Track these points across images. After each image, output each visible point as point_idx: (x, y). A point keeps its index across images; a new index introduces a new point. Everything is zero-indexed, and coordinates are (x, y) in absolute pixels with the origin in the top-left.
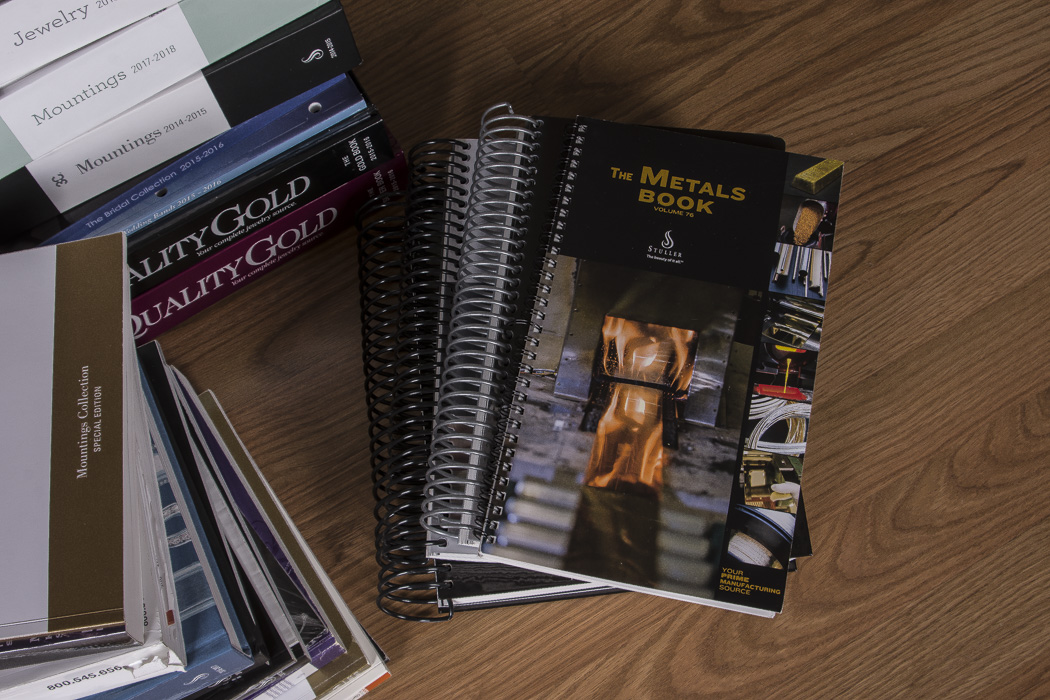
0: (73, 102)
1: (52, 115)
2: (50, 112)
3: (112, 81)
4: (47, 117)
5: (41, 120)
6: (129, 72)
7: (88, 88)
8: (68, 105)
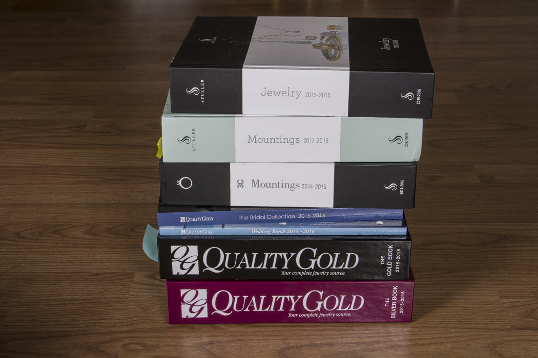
0: (269, 141)
1: (257, 141)
2: (257, 138)
3: (292, 140)
4: (254, 141)
5: (250, 141)
6: (302, 140)
7: (279, 137)
8: (266, 141)
